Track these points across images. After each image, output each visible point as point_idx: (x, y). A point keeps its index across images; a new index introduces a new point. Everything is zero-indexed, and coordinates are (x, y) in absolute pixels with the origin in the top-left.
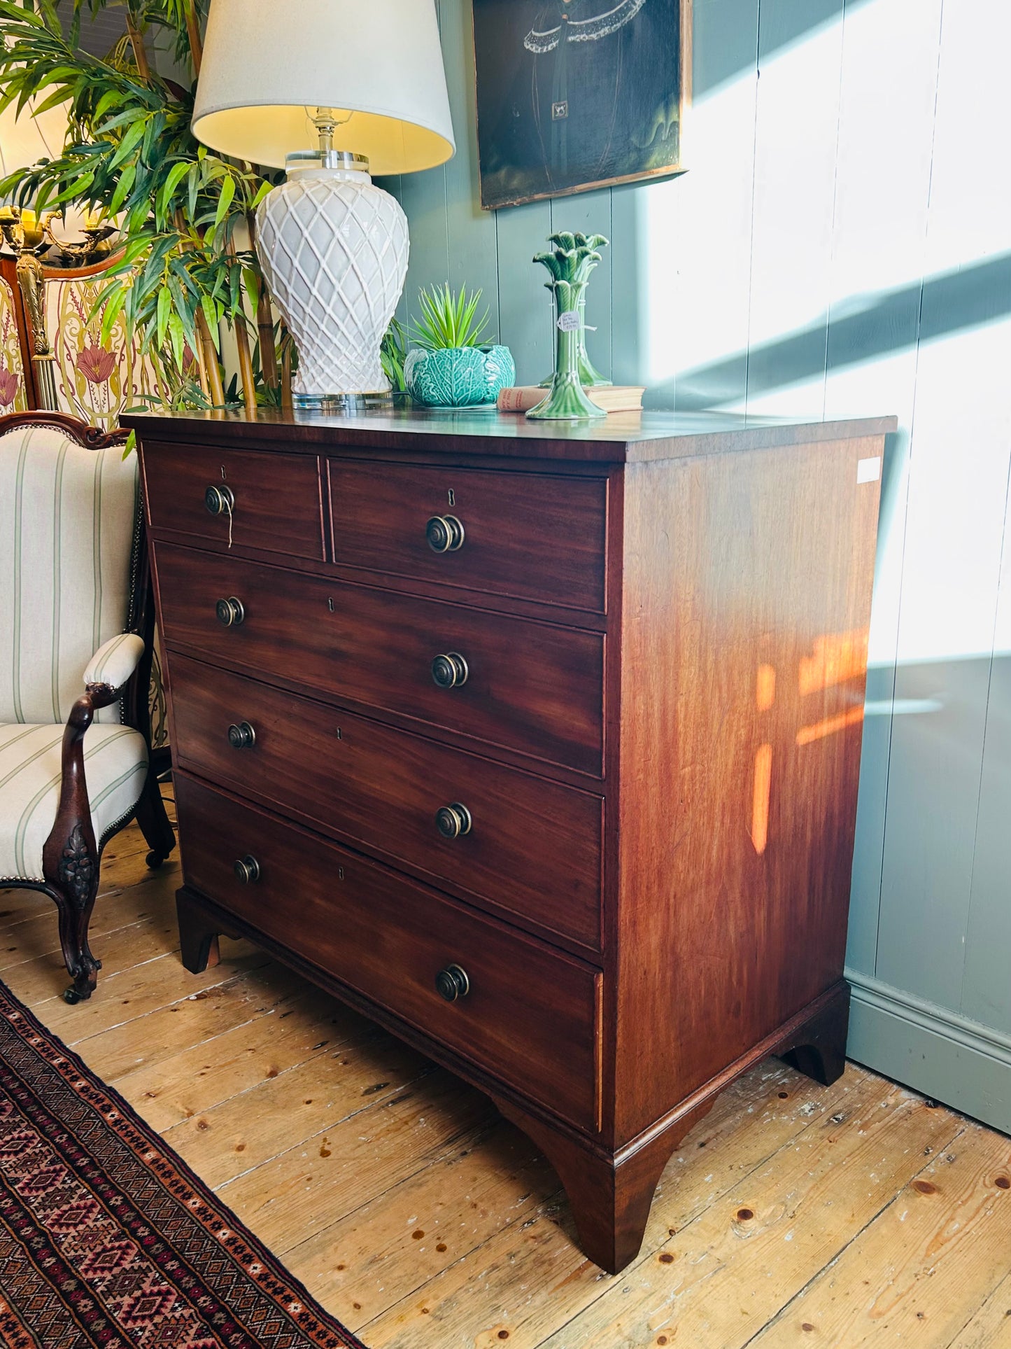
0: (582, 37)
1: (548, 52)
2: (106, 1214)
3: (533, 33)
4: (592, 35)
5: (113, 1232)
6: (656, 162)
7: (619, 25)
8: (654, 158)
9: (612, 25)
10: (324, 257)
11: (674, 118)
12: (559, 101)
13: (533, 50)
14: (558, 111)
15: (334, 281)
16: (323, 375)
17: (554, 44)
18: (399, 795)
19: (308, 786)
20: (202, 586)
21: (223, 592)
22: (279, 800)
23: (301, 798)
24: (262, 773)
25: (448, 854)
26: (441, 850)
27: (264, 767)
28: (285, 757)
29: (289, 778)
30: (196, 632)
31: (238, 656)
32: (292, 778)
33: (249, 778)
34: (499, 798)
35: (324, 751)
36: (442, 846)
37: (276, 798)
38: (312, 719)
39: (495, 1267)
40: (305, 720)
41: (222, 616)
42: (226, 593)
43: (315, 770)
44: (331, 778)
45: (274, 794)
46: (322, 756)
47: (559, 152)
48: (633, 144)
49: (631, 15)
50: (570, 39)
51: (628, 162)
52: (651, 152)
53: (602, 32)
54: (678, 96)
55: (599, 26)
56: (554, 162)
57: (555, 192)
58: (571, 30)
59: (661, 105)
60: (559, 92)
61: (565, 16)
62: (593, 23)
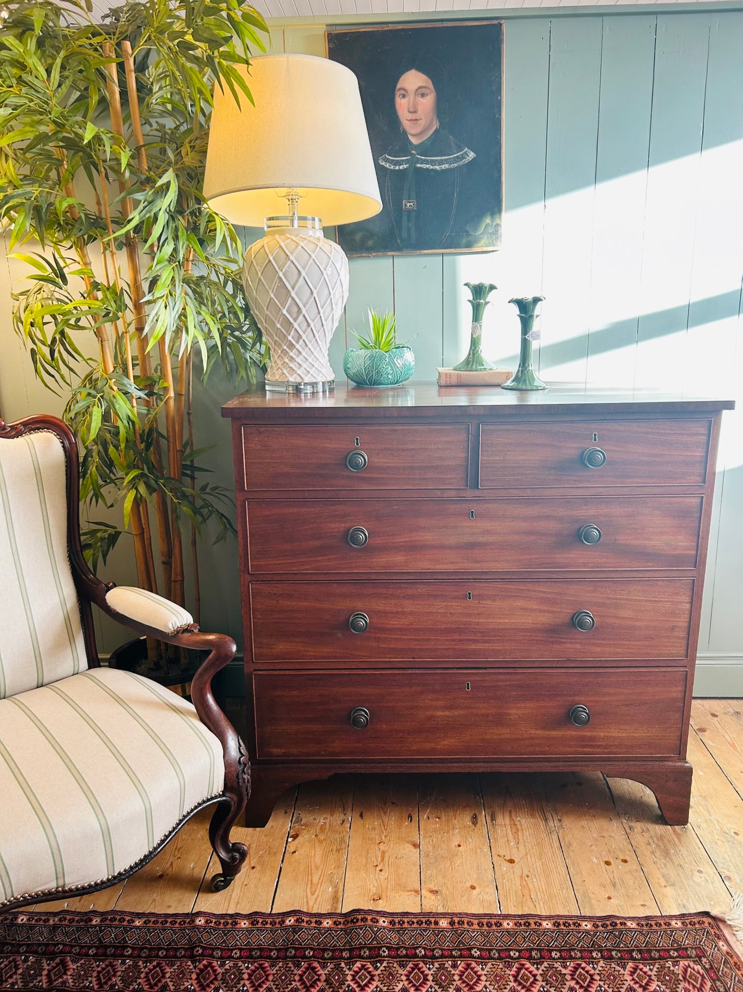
0: (427, 166)
1: (400, 170)
2: (482, 962)
3: (387, 156)
4: (436, 167)
5: (501, 966)
6: (485, 243)
7: (456, 165)
8: (483, 242)
9: (451, 164)
11: (498, 221)
12: (409, 199)
13: (388, 166)
14: (408, 205)
16: (314, 369)
18: (527, 620)
19: (431, 639)
20: (315, 525)
21: (343, 525)
22: (394, 658)
23: (421, 650)
24: (375, 644)
25: (571, 643)
26: (564, 643)
27: (378, 640)
28: (405, 626)
29: (409, 639)
30: (301, 560)
31: (357, 567)
32: (413, 639)
33: (357, 653)
34: (616, 599)
35: (452, 611)
36: (566, 641)
37: (391, 658)
38: (440, 593)
39: (653, 853)
40: (432, 595)
41: (355, 540)
42: (347, 525)
43: (439, 626)
44: (458, 628)
45: (388, 656)
46: (449, 615)
47: (409, 229)
48: (467, 232)
49: (465, 161)
50: (418, 165)
51: (464, 241)
52: (481, 238)
53: (443, 167)
54: (500, 211)
55: (441, 163)
56: (404, 234)
57: (405, 252)
58: (418, 161)
59: (489, 213)
60: (409, 195)
61: (413, 152)
62: (435, 160)
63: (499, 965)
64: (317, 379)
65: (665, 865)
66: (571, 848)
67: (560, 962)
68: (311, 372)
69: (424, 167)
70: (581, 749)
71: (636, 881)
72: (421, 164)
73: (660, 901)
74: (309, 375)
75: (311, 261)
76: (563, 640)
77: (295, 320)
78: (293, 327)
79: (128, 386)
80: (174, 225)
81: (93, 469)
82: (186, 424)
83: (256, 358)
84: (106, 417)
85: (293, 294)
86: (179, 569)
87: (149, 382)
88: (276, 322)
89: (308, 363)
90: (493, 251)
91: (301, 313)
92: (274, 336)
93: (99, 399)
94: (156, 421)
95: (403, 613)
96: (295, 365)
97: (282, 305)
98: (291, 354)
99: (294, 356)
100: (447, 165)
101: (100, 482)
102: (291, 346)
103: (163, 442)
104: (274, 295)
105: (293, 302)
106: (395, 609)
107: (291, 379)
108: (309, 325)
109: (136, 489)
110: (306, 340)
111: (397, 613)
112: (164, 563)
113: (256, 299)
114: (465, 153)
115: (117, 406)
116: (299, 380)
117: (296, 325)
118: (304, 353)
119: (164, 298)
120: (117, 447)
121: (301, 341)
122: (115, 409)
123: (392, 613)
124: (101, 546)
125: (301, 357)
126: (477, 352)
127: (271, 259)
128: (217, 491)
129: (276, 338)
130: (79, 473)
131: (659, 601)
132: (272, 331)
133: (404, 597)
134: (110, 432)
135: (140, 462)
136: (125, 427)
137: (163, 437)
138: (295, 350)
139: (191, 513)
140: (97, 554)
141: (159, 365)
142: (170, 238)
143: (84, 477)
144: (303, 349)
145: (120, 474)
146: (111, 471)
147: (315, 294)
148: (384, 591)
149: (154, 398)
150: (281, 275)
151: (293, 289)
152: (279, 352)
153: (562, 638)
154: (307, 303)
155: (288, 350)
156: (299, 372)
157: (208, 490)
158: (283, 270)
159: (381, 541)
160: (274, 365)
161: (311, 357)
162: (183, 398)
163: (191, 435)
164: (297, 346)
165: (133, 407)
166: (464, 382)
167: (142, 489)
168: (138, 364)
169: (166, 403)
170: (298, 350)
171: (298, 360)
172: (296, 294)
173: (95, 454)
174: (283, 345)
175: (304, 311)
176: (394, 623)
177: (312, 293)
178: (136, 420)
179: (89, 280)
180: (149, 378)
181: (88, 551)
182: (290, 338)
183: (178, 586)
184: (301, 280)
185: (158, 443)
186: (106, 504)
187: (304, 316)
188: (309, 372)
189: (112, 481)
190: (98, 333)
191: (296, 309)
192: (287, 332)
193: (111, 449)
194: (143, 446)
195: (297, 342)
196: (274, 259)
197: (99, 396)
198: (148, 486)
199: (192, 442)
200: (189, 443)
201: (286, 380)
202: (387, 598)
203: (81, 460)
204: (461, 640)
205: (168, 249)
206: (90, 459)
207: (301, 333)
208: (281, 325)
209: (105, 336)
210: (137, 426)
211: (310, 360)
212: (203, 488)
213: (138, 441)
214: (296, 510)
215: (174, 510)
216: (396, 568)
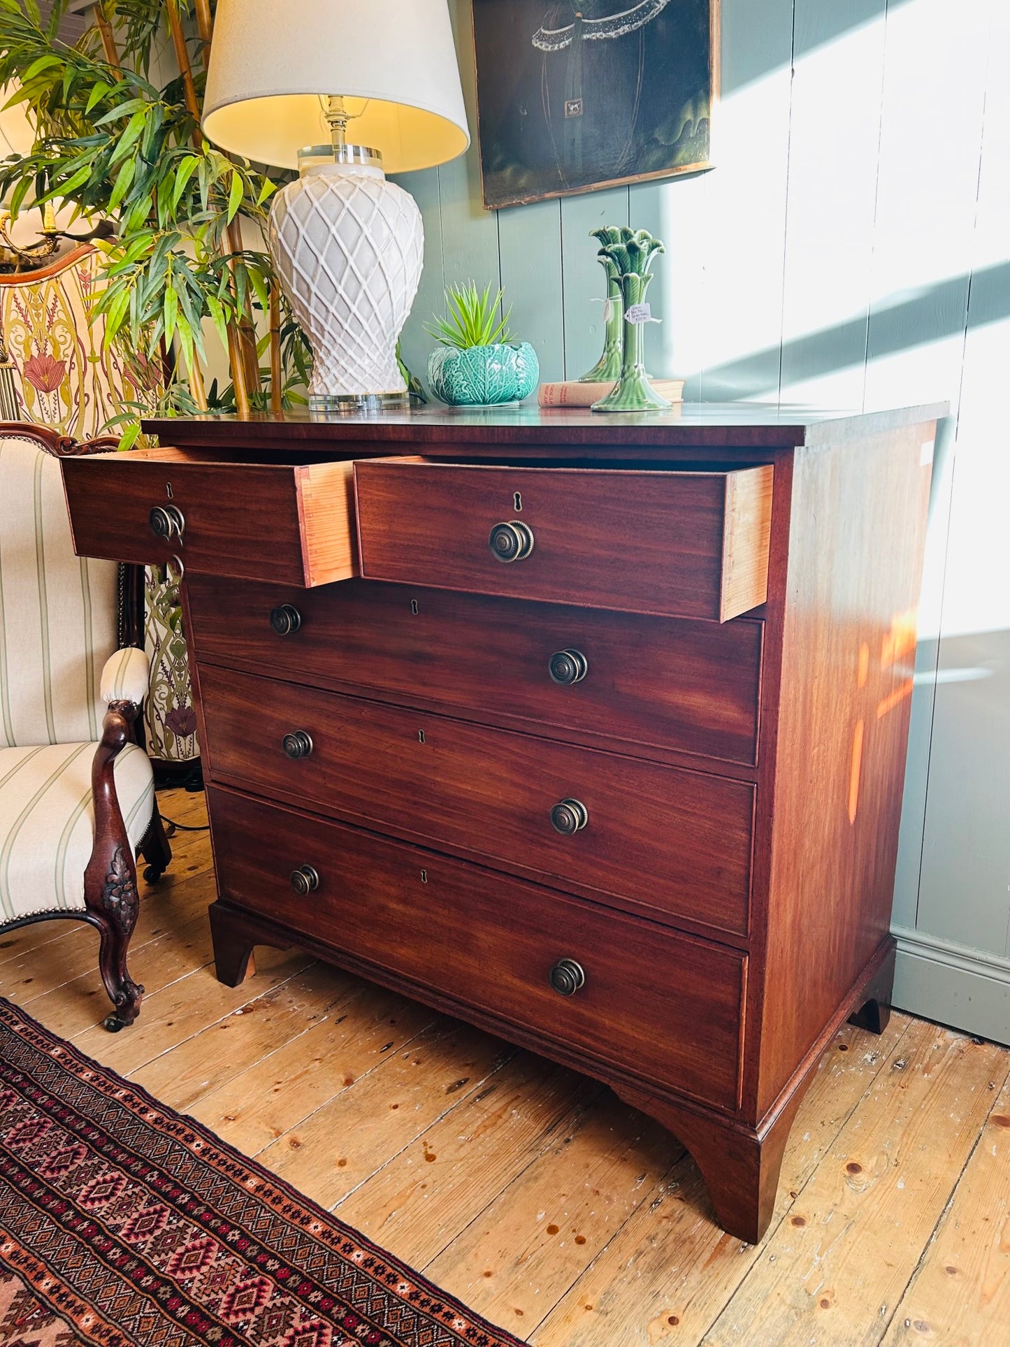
0: (598, 35)
1: (560, 50)
2: (227, 1251)
3: (542, 30)
4: (610, 33)
5: (240, 1269)
6: (683, 159)
7: (640, 23)
8: (682, 155)
9: (633, 23)
10: (352, 254)
11: (703, 115)
12: (573, 98)
13: (543, 48)
14: (572, 109)
15: (361, 279)
16: (347, 376)
17: (567, 42)
18: (495, 794)
19: (381, 791)
22: (343, 807)
23: (372, 804)
24: (321, 780)
25: (558, 849)
26: (549, 847)
27: (324, 774)
28: (351, 764)
29: (357, 784)
30: (238, 642)
31: (293, 664)
32: (361, 785)
33: (304, 788)
34: (622, 791)
35: (402, 755)
36: (550, 844)
37: (340, 806)
38: (387, 723)
39: (640, 1253)
40: (378, 725)
42: (278, 600)
43: (390, 775)
44: (411, 783)
45: (337, 802)
46: (399, 761)
48: (655, 141)
49: (656, 13)
50: (585, 37)
51: (652, 159)
52: (678, 149)
53: (621, 31)
54: (708, 93)
55: (618, 24)
56: (567, 160)
57: (568, 191)
58: (585, 28)
59: (690, 102)
60: (573, 91)
61: (578, 15)
62: (610, 21)
63: (240, 1266)
64: (347, 391)
65: (634, 1279)
66: (530, 1184)
67: (307, 1308)
68: (341, 380)
69: (594, 38)
70: (578, 1035)
71: (557, 1277)
72: (589, 32)
73: (551, 1321)
74: (338, 385)
76: (546, 842)
90: (705, 171)
95: (348, 743)
100: (626, 27)
102: (318, 342)
105: (299, 276)
106: (338, 736)
108: (328, 310)
110: (332, 333)
111: (341, 740)
117: (312, 310)
118: (334, 352)
121: (327, 335)
123: (336, 740)
125: (330, 357)
131: (694, 814)
133: (347, 720)
138: (323, 347)
144: (332, 346)
147: (323, 262)
148: (325, 706)
151: (295, 255)
153: (545, 838)
154: (315, 275)
159: (315, 631)
161: (343, 358)
164: (324, 342)
166: (571, 400)
170: (326, 347)
171: (328, 362)
172: (299, 263)
175: (315, 289)
176: (339, 756)
177: (318, 261)
182: (314, 330)
184: (301, 239)
187: (317, 295)
188: (339, 381)
192: (308, 321)
195: (323, 335)
202: (328, 715)
204: (415, 803)
207: (322, 321)
216: (334, 674)
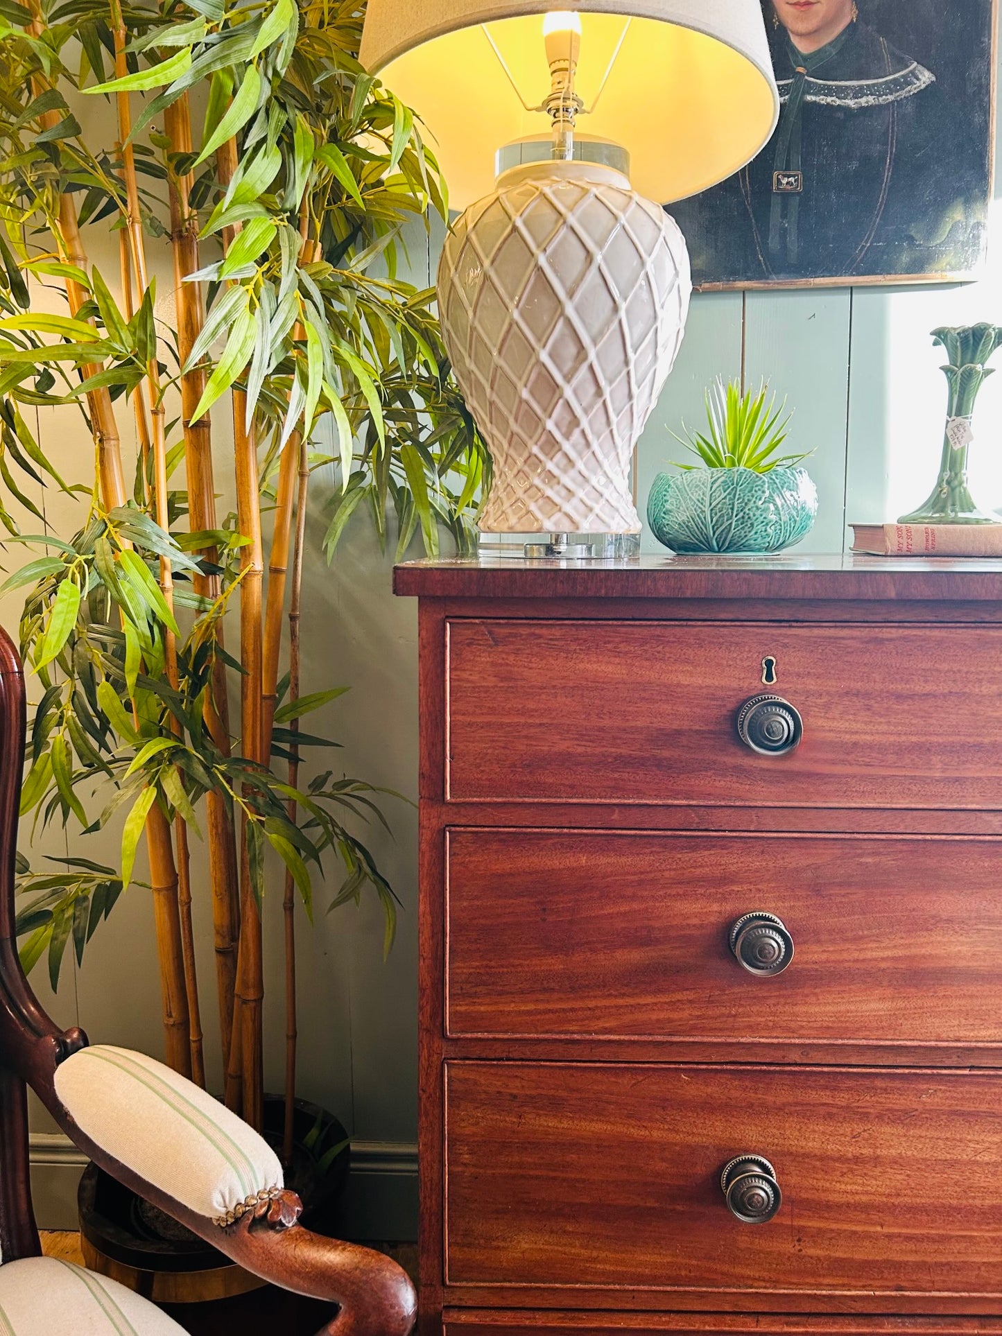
0: (829, 99)
4: (847, 101)
6: (949, 264)
7: (891, 98)
8: (944, 261)
9: (880, 95)
11: (978, 217)
12: (788, 168)
14: (785, 181)
17: (781, 99)
19: (952, 1237)
20: (635, 906)
21: (715, 907)
22: (843, 1286)
23: (922, 1266)
24: (789, 1247)
27: (800, 1234)
28: (878, 1199)
29: (889, 1237)
30: (592, 1004)
31: (752, 1028)
32: (899, 1235)
33: (739, 1270)
37: (834, 1287)
38: (984, 1107)
40: (962, 1114)
41: (756, 953)
42: (728, 907)
43: (978, 1202)
45: (826, 1281)
47: (784, 233)
48: (911, 239)
49: (912, 90)
50: (809, 98)
51: (905, 259)
52: (942, 253)
53: (863, 101)
54: (984, 194)
55: (859, 92)
56: (774, 243)
57: (774, 282)
58: (809, 88)
59: (961, 199)
60: (788, 162)
61: (800, 69)
62: (847, 87)
64: (608, 526)
68: (597, 509)
69: (823, 102)
72: (815, 94)
74: (591, 517)
75: (618, 227)
77: (568, 378)
78: (561, 397)
79: (155, 538)
80: (284, 118)
81: (58, 736)
82: (285, 643)
83: (442, 506)
84: (94, 610)
85: (570, 310)
86: (252, 975)
87: (208, 544)
88: (520, 385)
89: (588, 488)
90: (961, 283)
91: (586, 358)
92: (511, 421)
93: (80, 566)
94: (219, 631)
95: (877, 1161)
96: (558, 493)
97: (539, 340)
98: (550, 466)
99: (556, 472)
100: (871, 98)
101: (78, 766)
102: (551, 445)
103: (232, 674)
104: (522, 314)
105: (567, 331)
106: (851, 1151)
107: (549, 525)
108: (599, 392)
109: (159, 786)
110: (588, 432)
111: (857, 1160)
112: (220, 952)
113: (473, 329)
114: (912, 72)
115: (125, 588)
116: (566, 526)
117: (568, 392)
118: (580, 465)
119: (251, 286)
120: (119, 686)
121: (576, 433)
122: (118, 591)
123: (841, 1159)
124: (74, 918)
125: (573, 473)
126: (961, 484)
127: (519, 223)
128: (347, 790)
129: (515, 427)
130: (23, 745)
132: (506, 412)
133: (880, 1117)
134: (104, 647)
135: (174, 721)
136: (140, 636)
137: (232, 662)
138: (559, 455)
139: (289, 848)
140: (62, 937)
141: (236, 518)
142: (272, 141)
143: (36, 755)
144: (580, 454)
145: (121, 748)
146: (103, 745)
147: (622, 314)
148: (825, 1097)
149: (219, 579)
150: (542, 260)
151: (571, 295)
152: (520, 461)
154: (601, 333)
155: (542, 457)
156: (567, 508)
157: (327, 788)
158: (549, 251)
159: (824, 956)
160: (503, 495)
161: (595, 474)
162: (283, 577)
163: (295, 663)
164: (566, 446)
165: (163, 590)
166: (943, 547)
167: (172, 785)
168: (185, 511)
169: (244, 584)
170: (566, 455)
171: (565, 480)
172: (577, 309)
173: (65, 698)
174: (530, 443)
175: (592, 356)
176: (846, 1188)
177: (616, 309)
178: (168, 619)
179: (79, 297)
180: (210, 535)
181: (42, 928)
182: (550, 425)
183: (248, 1014)
184: (592, 273)
185: (220, 680)
186: (83, 821)
187: (591, 367)
188: (591, 510)
189: (104, 767)
190: (96, 423)
191: (572, 350)
192: (545, 410)
193: (104, 689)
194: (184, 684)
195: (567, 436)
196: (525, 223)
197: (81, 558)
198: (187, 779)
199: (296, 679)
200: (291, 681)
201: (536, 526)
202: (830, 1116)
203: (31, 714)
205: (266, 168)
206: (53, 710)
207: (578, 411)
208: (532, 393)
209: (111, 429)
210: (171, 636)
211: (594, 481)
212: (317, 784)
213: (173, 670)
214: (583, 860)
215: (249, 840)
216: (861, 1034)
